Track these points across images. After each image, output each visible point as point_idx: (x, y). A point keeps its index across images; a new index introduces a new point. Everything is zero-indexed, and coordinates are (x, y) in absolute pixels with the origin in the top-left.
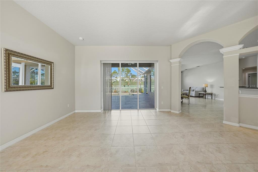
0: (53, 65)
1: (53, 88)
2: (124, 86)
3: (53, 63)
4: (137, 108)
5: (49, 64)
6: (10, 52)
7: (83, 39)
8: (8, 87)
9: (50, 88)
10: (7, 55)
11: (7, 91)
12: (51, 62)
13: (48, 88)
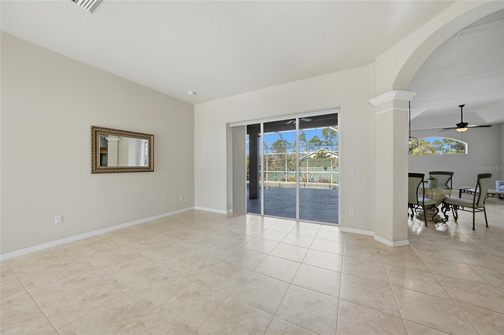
0: (153, 138)
1: (153, 171)
2: (326, 169)
3: (153, 136)
4: (295, 217)
5: (148, 137)
6: (97, 130)
7: (195, 93)
8: (94, 169)
9: (148, 170)
10: (94, 133)
11: (93, 172)
12: (149, 135)
13: (146, 170)
